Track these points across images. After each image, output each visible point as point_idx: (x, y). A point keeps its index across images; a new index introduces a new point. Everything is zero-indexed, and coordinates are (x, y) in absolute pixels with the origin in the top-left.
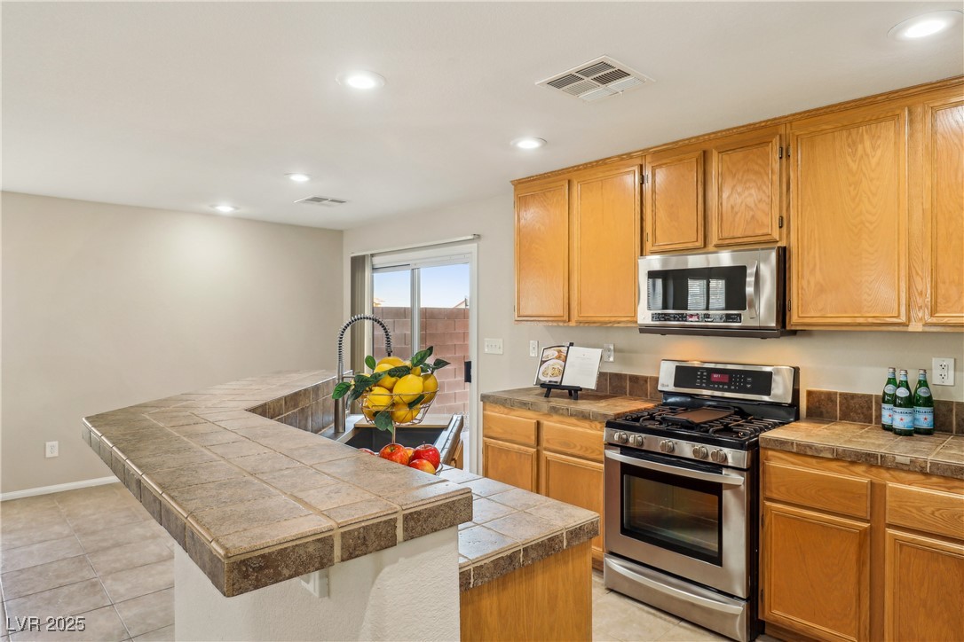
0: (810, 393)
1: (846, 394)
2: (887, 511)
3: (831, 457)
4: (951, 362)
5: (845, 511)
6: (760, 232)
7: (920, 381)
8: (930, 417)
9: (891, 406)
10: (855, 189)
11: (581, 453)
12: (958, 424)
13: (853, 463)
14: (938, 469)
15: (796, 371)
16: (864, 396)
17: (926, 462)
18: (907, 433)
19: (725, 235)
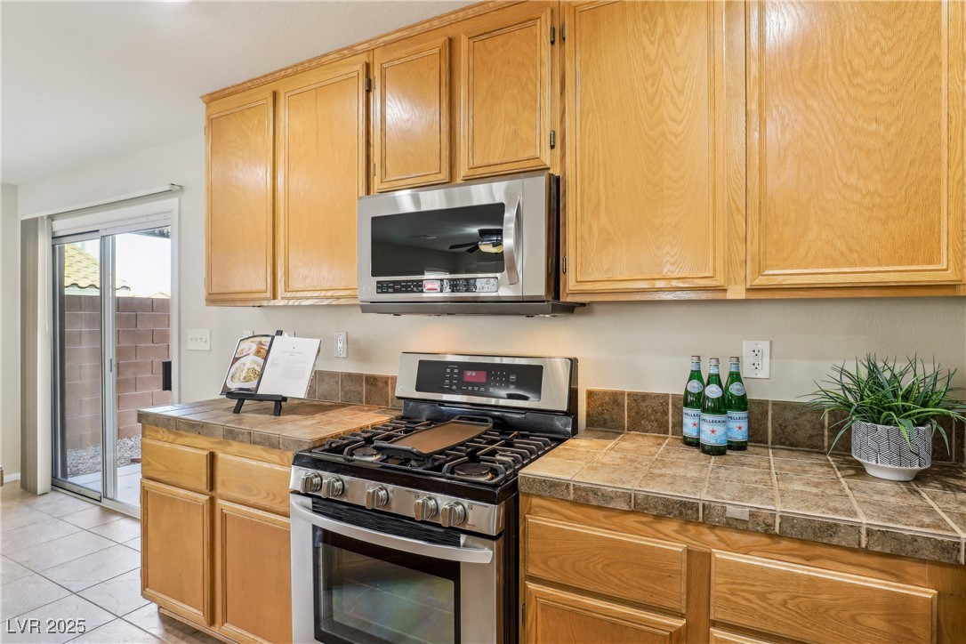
0: (590, 394)
1: (636, 394)
2: (712, 600)
3: (626, 508)
4: (764, 346)
5: (647, 600)
6: (525, 156)
7: (731, 374)
8: (744, 425)
9: (697, 411)
10: (653, 85)
11: (267, 504)
12: (774, 432)
13: (659, 518)
14: (793, 527)
15: (573, 363)
16: (657, 396)
17: (773, 516)
18: (717, 451)
19: (478, 162)
